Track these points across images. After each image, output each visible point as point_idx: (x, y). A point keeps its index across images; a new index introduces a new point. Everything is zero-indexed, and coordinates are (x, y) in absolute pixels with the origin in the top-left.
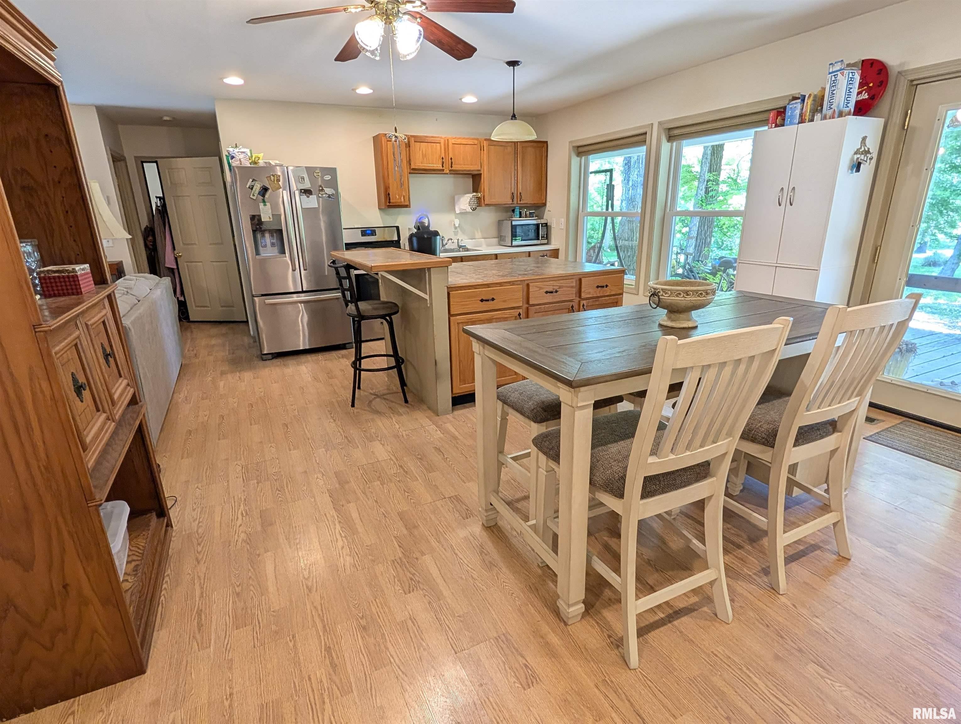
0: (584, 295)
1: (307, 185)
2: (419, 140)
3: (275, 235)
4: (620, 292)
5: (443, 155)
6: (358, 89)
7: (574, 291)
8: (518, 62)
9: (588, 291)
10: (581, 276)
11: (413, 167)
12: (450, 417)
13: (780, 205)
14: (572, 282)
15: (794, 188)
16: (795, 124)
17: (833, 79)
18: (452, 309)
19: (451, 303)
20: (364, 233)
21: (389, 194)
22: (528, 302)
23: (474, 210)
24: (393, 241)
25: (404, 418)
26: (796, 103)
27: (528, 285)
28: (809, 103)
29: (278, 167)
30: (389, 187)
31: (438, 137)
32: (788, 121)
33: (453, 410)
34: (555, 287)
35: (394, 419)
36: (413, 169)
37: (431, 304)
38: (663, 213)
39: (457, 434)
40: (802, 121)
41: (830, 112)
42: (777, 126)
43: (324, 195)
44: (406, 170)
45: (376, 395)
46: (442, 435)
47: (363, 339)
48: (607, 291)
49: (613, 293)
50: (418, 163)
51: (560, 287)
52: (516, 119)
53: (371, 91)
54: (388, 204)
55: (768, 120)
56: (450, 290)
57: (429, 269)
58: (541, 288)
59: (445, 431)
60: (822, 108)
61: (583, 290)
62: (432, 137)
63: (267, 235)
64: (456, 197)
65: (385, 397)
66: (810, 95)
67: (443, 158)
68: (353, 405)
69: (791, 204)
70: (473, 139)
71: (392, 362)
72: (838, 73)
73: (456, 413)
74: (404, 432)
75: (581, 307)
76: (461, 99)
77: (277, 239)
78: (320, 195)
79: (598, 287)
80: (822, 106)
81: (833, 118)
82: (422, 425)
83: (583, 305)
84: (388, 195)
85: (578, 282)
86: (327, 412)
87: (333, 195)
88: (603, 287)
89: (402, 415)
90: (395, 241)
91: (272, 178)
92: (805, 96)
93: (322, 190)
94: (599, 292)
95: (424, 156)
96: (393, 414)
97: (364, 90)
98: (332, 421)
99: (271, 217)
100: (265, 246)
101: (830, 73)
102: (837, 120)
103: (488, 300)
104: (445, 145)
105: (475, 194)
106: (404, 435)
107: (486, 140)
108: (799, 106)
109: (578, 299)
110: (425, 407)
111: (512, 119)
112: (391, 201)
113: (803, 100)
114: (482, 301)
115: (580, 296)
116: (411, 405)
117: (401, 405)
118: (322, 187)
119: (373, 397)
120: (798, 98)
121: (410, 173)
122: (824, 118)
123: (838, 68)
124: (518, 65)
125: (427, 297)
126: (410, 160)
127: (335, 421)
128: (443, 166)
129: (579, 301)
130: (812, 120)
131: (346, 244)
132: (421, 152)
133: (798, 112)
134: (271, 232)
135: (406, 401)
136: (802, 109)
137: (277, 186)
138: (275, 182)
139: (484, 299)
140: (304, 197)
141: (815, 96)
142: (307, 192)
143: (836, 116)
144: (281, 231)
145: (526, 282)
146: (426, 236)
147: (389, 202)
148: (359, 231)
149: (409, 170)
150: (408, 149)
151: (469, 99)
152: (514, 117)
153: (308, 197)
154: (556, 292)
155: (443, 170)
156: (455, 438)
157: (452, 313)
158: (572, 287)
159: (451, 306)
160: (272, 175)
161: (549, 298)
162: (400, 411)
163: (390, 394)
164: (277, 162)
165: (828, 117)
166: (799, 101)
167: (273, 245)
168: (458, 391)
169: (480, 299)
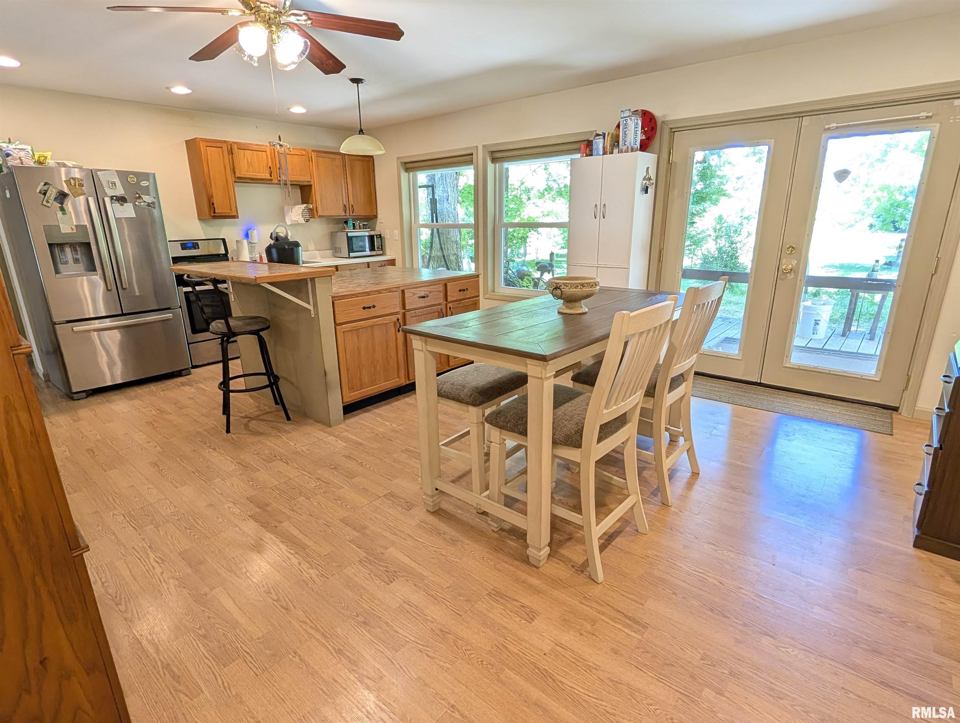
0: (449, 299)
1: (120, 191)
2: (242, 147)
3: (78, 249)
4: (478, 294)
5: (270, 164)
6: (172, 87)
7: (442, 295)
8: (363, 79)
9: (453, 295)
10: (446, 282)
11: (238, 175)
12: (343, 426)
13: (596, 218)
14: (440, 287)
15: (605, 205)
16: (600, 155)
17: (625, 122)
18: (337, 318)
19: (336, 312)
20: (184, 246)
21: (213, 204)
22: (404, 307)
23: (307, 221)
24: (219, 255)
25: (295, 435)
26: (599, 139)
27: (403, 292)
28: (609, 140)
29: (76, 170)
30: (213, 197)
31: (263, 146)
32: (595, 152)
33: (345, 419)
34: (426, 293)
35: (283, 437)
36: (239, 178)
37: (317, 314)
38: (493, 226)
39: (360, 440)
40: (605, 153)
41: (624, 148)
42: (587, 156)
43: (142, 204)
44: (231, 179)
45: (249, 417)
46: (345, 444)
47: (229, 357)
48: (468, 294)
49: (472, 296)
50: (243, 172)
51: (430, 292)
52: (363, 134)
53: (190, 91)
54: (213, 214)
55: (579, 149)
56: (334, 299)
57: (313, 280)
58: (414, 294)
59: (346, 440)
60: (618, 144)
61: (448, 294)
62: (257, 145)
63: (68, 250)
64: (286, 208)
65: (261, 417)
66: (609, 134)
67: (270, 168)
68: (228, 431)
69: (604, 218)
70: (302, 149)
71: (264, 380)
72: (628, 118)
73: (348, 421)
74: (303, 448)
75: (448, 310)
76: (289, 109)
77: (81, 254)
78: (137, 203)
79: (460, 291)
80: (618, 142)
81: (628, 152)
82: (318, 438)
83: (450, 308)
84: (211, 205)
85: (444, 287)
86: (199, 443)
87: (153, 203)
88: (464, 290)
89: (291, 432)
90: (222, 254)
91: (72, 182)
92: (605, 134)
93: (140, 197)
94: (461, 296)
95: (250, 164)
96: (279, 432)
97: (180, 90)
98: (211, 450)
99: (74, 227)
100: (66, 263)
101: (622, 118)
102: (630, 154)
103: (370, 308)
104: (271, 154)
105: (306, 205)
106: (304, 450)
107: (313, 151)
108: (602, 140)
109: (445, 302)
110: (311, 421)
111: (359, 134)
112: (216, 211)
113: (604, 137)
114: (364, 308)
115: (446, 300)
116: (295, 421)
117: (286, 423)
118: (139, 194)
119: (247, 420)
120: (600, 135)
121: (235, 182)
122: (620, 151)
123: (627, 115)
124: (362, 83)
125: (311, 307)
126: (234, 168)
127: (215, 449)
128: (271, 176)
129: (446, 305)
130: (612, 153)
131: (173, 258)
132: (246, 159)
133: (601, 146)
134: (73, 246)
135: (288, 419)
136: (604, 144)
137: (79, 191)
138: (77, 187)
139: (366, 306)
140: (117, 205)
141: (612, 134)
142: (122, 200)
143: (630, 150)
144: (88, 244)
145: (401, 288)
146: (286, 247)
147: (214, 212)
148: (178, 245)
149: (234, 179)
150: (230, 156)
151: (298, 110)
152: (361, 132)
153: (122, 205)
154: (428, 296)
155: (272, 180)
156: (361, 444)
157: (337, 322)
158: (440, 292)
159: (337, 316)
160: (73, 178)
161: (422, 303)
162: (286, 429)
163: (263, 414)
164: (74, 163)
165: (623, 151)
166: (602, 137)
167: (76, 261)
168: (349, 400)
169: (362, 307)
